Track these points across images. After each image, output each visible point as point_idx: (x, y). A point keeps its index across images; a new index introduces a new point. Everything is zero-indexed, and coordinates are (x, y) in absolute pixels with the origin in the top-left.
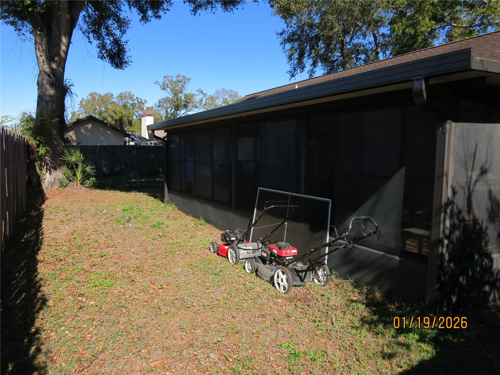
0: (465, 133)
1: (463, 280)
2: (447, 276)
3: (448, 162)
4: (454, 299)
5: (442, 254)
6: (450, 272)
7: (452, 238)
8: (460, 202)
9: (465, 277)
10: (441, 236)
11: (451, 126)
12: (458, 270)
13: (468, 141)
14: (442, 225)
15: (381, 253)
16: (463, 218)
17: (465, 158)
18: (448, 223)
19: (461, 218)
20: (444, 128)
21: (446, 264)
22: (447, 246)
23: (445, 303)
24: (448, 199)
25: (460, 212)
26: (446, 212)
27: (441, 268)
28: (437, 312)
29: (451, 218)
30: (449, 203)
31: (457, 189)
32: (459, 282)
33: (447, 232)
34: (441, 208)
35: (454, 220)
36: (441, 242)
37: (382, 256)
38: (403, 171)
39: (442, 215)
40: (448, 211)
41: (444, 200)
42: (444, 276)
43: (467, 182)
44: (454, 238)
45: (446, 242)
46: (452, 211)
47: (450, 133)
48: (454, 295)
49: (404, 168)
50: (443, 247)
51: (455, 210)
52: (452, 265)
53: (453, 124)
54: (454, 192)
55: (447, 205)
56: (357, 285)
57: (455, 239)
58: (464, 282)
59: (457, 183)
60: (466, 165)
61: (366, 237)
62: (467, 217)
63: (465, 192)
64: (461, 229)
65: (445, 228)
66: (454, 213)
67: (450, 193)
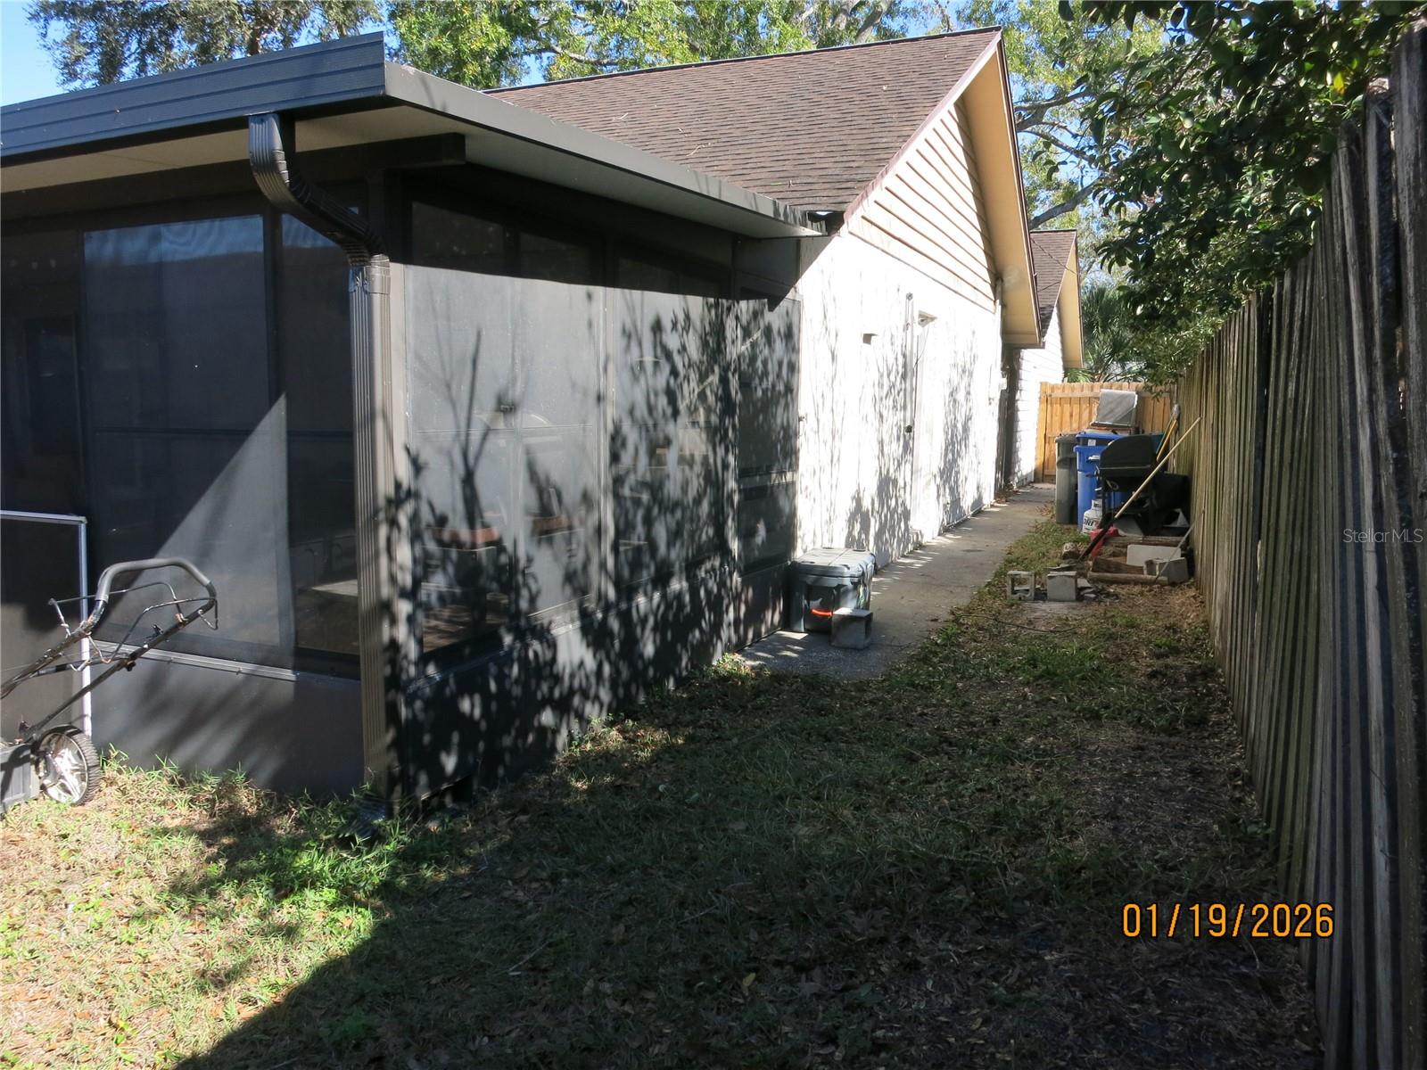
0: (438, 298)
1: (473, 706)
2: (418, 704)
3: (388, 377)
4: (450, 763)
5: (394, 645)
6: (428, 690)
7: (423, 596)
8: (442, 491)
9: (477, 698)
10: (386, 591)
11: (387, 272)
12: (452, 681)
13: (448, 319)
14: (384, 560)
15: (245, 667)
16: (455, 536)
17: (443, 369)
18: (404, 553)
19: (446, 536)
20: (367, 279)
21: (412, 670)
22: (411, 619)
23: (423, 779)
24: (398, 486)
25: (442, 521)
26: (393, 523)
27: (394, 682)
28: (397, 808)
29: (416, 537)
30: (403, 495)
31: (426, 455)
32: (463, 715)
33: (404, 580)
34: (376, 512)
35: (423, 544)
36: (386, 608)
37: (250, 675)
38: (279, 411)
39: (383, 531)
40: (403, 520)
41: (385, 488)
42: (409, 704)
43: (458, 435)
44: (429, 595)
45: (404, 608)
46: (415, 518)
47: (385, 294)
48: (448, 753)
49: (282, 402)
50: (394, 622)
51: (426, 516)
52: (431, 670)
53: (397, 268)
54: (417, 467)
55: (396, 502)
56: (184, 779)
57: (434, 598)
58: (477, 713)
59: (426, 439)
60: (448, 386)
61: (184, 623)
62: (465, 534)
63: (452, 464)
64: (451, 569)
65: (395, 569)
66: (423, 525)
67: (404, 471)
